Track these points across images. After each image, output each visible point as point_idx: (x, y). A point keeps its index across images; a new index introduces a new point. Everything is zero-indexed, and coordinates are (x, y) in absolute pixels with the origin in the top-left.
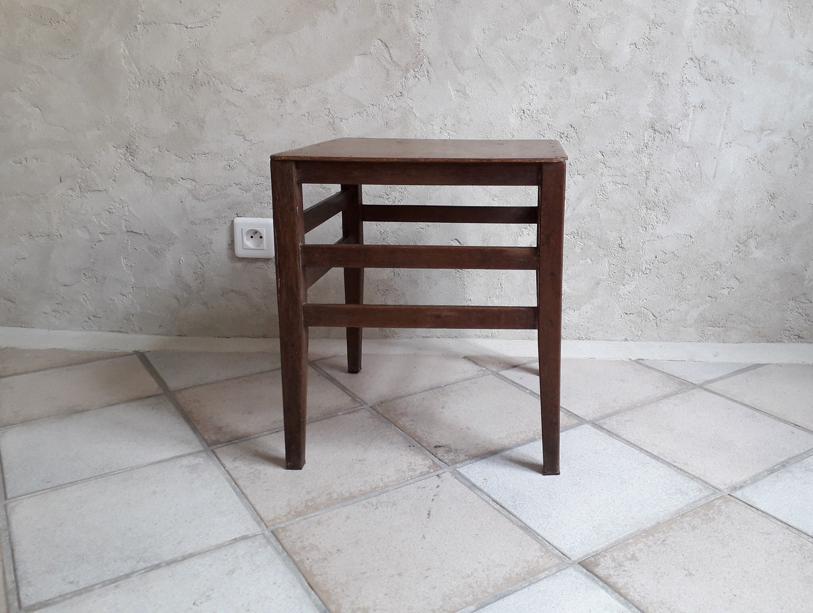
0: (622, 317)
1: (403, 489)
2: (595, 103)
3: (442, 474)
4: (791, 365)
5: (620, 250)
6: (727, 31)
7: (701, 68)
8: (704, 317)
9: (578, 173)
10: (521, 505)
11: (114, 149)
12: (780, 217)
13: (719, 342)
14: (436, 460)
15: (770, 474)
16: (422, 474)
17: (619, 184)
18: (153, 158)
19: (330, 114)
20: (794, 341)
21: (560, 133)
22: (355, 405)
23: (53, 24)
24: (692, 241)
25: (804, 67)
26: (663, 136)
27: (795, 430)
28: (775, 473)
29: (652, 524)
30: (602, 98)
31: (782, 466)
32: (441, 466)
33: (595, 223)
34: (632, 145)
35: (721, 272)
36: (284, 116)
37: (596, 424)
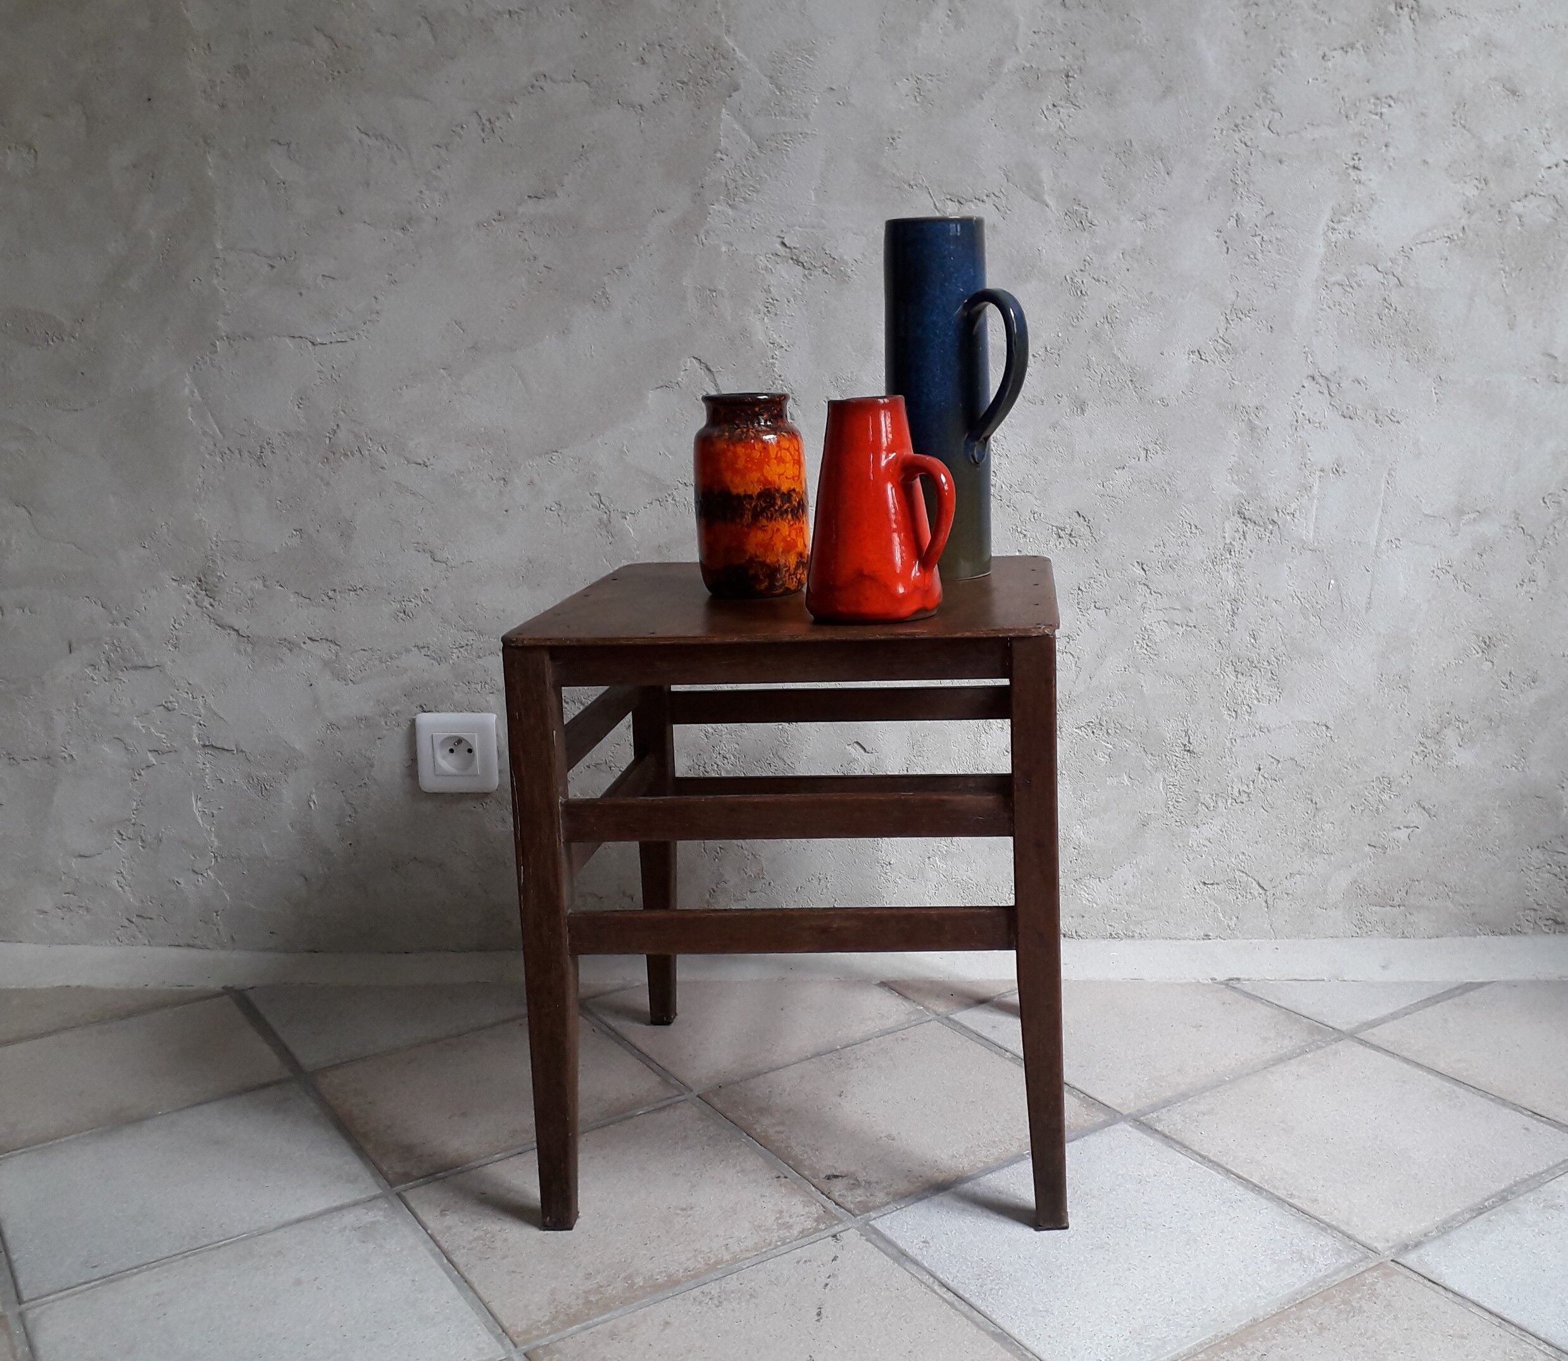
0: (1197, 890)
1: (770, 1265)
2: (1124, 468)
3: (841, 1234)
4: (1535, 983)
5: (1187, 755)
6: (1381, 319)
7: (1332, 394)
8: (1361, 886)
9: (1095, 606)
10: (994, 1291)
11: (174, 584)
12: (1505, 684)
13: (1394, 937)
14: (831, 1205)
15: (1475, 1217)
16: (804, 1234)
17: (1177, 624)
18: (251, 599)
19: (602, 506)
20: (1547, 931)
21: (1057, 527)
22: (669, 1095)
23: (51, 343)
24: (1329, 735)
25: (1539, 386)
26: (1262, 529)
27: (1532, 1123)
28: (1486, 1215)
29: (1243, 1323)
30: (1137, 459)
31: (1500, 1200)
32: (840, 1215)
33: (1134, 702)
34: (1200, 548)
35: (1392, 796)
36: (511, 512)
37: (1141, 1123)
